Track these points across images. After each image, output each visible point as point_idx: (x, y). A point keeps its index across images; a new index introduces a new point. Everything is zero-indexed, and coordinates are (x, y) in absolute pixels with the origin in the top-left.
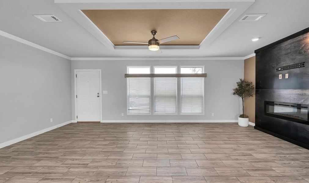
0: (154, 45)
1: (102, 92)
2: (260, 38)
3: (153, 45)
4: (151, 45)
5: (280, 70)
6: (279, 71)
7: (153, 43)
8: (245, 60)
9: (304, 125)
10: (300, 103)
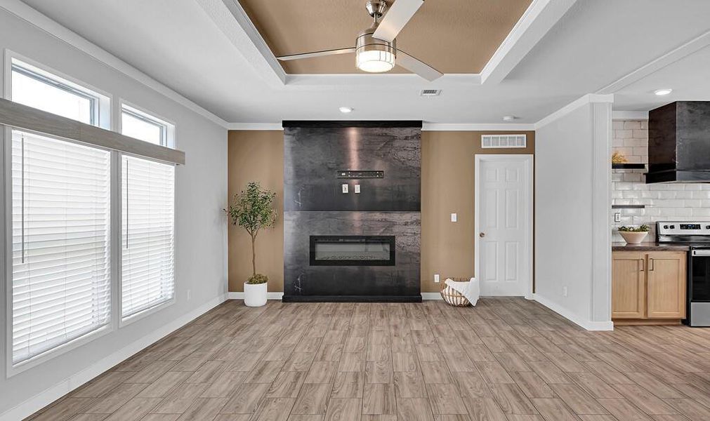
5: (344, 177)
6: (342, 177)
8: (231, 133)
9: (384, 268)
10: (378, 234)
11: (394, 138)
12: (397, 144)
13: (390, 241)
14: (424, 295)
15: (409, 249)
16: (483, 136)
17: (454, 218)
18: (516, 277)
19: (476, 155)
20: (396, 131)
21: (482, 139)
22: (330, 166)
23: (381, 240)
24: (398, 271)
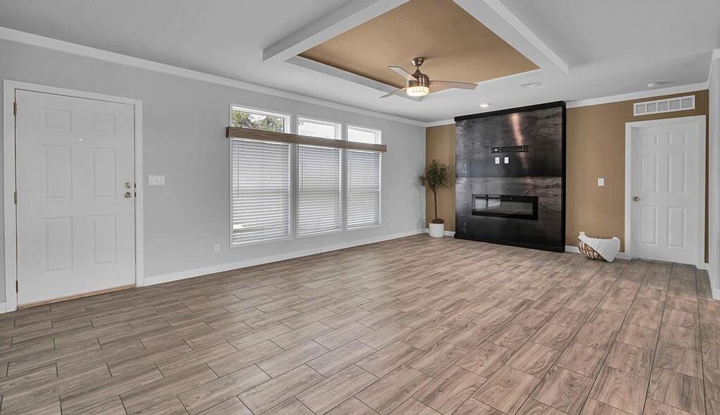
0: (422, 88)
1: (146, 180)
2: (489, 104)
3: (422, 85)
4: (418, 85)
5: (497, 152)
6: (495, 152)
7: (422, 83)
8: (428, 129)
9: (528, 221)
10: (523, 195)
11: (537, 119)
12: (539, 123)
13: (534, 200)
14: (567, 248)
15: (550, 207)
16: (635, 105)
17: (601, 182)
18: (683, 243)
19: (626, 123)
20: (539, 113)
21: (635, 108)
22: (487, 145)
23: (526, 199)
24: (540, 225)
